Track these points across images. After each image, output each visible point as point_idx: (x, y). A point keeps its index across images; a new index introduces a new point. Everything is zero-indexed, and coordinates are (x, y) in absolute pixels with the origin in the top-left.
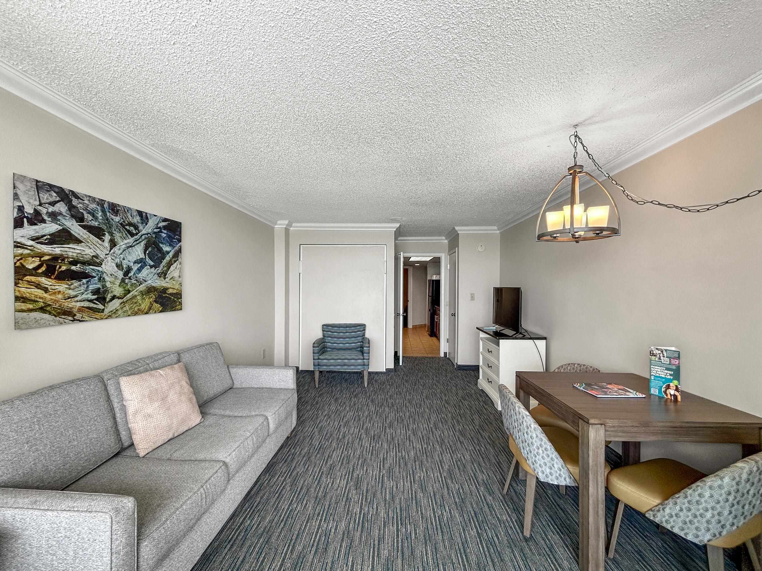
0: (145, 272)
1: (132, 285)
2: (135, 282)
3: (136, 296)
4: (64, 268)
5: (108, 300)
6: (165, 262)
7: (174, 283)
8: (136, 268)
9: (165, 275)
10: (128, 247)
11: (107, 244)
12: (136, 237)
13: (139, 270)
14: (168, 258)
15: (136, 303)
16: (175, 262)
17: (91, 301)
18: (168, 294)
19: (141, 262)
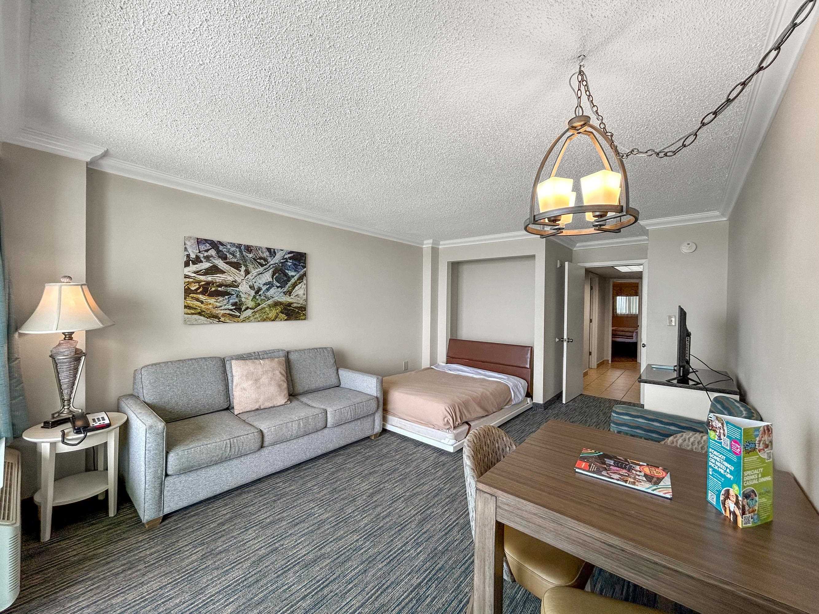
0: (272, 291)
1: (262, 300)
2: (265, 298)
3: (264, 308)
4: (213, 289)
5: (243, 310)
6: (290, 284)
7: (299, 299)
8: (265, 288)
9: (290, 293)
10: (259, 274)
11: (242, 273)
12: (265, 267)
13: (268, 290)
14: (293, 281)
15: (264, 313)
16: (300, 283)
17: (231, 310)
18: (293, 307)
19: (270, 285)
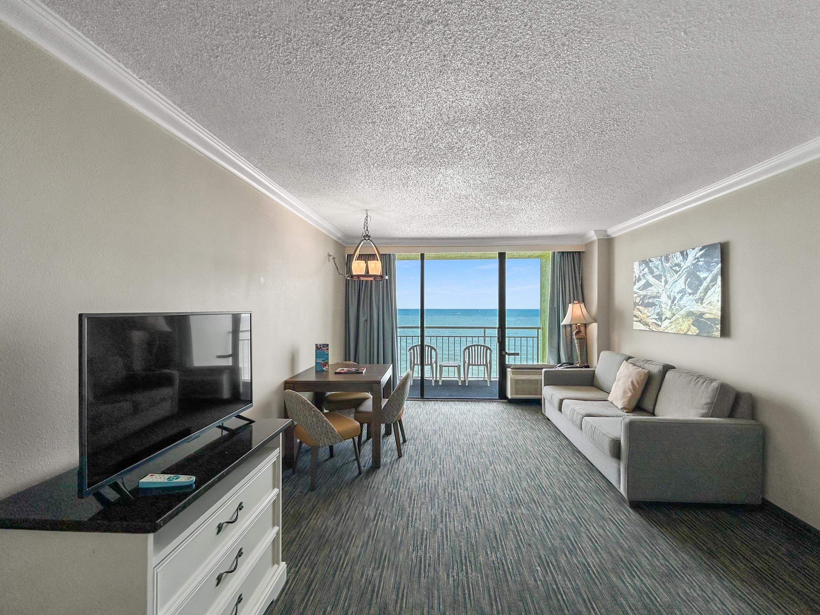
0: (685, 299)
1: (676, 309)
2: (678, 307)
3: (678, 318)
4: (647, 301)
5: (663, 319)
6: (702, 289)
7: (711, 307)
8: (679, 296)
9: (702, 300)
10: (674, 283)
11: (663, 284)
12: (679, 273)
13: (681, 298)
14: (705, 284)
15: (678, 324)
16: (713, 286)
17: (656, 319)
18: (705, 319)
19: (682, 292)
